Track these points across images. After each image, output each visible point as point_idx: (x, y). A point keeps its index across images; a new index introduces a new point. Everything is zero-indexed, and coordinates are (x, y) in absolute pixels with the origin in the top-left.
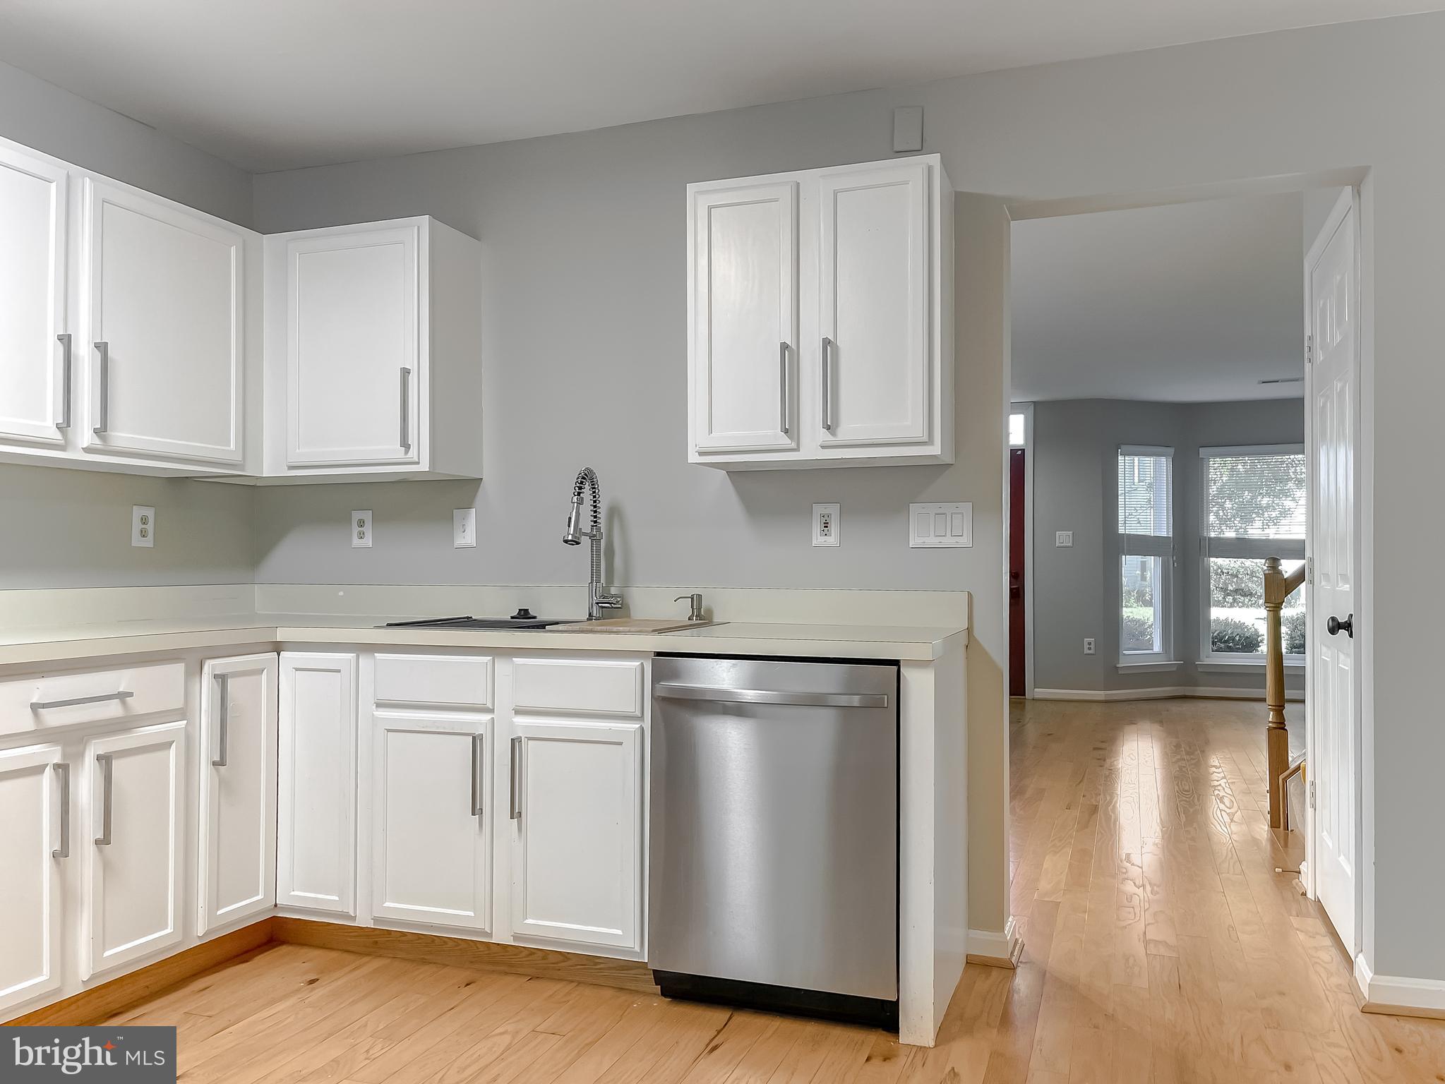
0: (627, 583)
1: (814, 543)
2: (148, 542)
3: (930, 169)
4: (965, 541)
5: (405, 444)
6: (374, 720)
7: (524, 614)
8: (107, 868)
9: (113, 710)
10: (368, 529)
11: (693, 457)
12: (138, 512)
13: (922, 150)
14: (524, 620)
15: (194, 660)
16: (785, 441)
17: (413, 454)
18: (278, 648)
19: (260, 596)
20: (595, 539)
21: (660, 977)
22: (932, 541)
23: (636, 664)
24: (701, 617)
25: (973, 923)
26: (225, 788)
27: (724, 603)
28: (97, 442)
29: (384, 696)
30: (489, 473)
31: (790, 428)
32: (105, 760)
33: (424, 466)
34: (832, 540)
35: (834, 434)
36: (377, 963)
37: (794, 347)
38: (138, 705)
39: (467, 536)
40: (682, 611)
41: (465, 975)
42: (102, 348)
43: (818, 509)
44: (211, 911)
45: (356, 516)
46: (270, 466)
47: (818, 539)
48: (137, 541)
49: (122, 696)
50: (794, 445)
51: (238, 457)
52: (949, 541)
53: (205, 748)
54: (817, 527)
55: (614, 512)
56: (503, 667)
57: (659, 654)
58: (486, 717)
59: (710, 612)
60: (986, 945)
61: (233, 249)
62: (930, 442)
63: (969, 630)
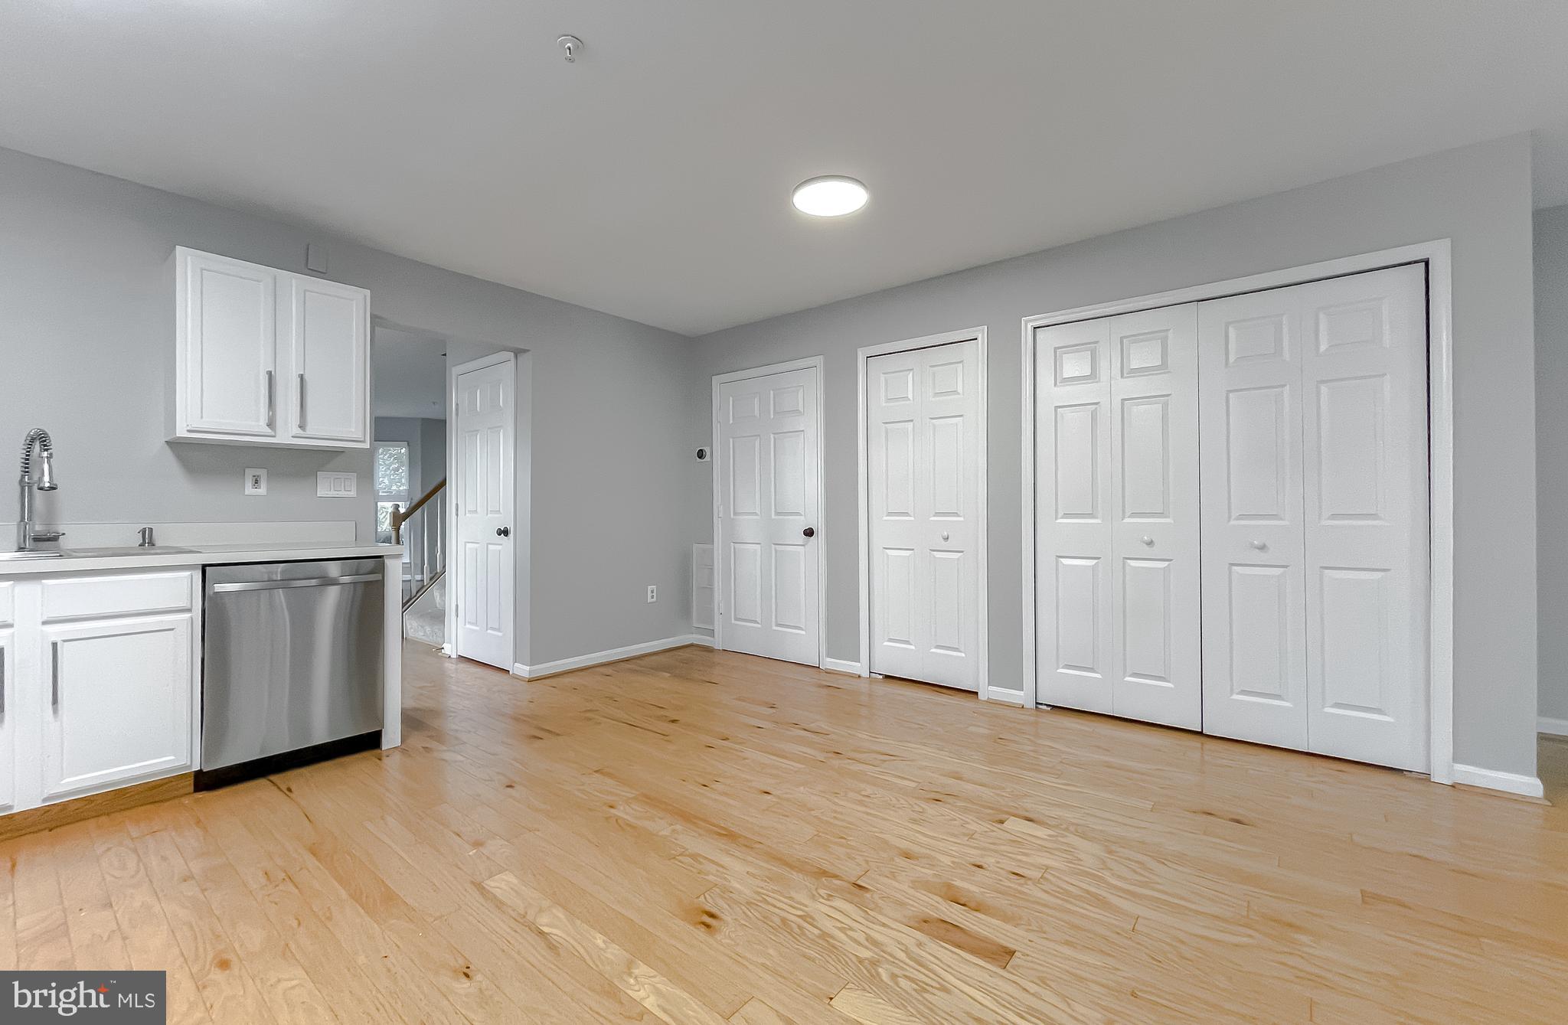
1: (247, 493)
3: (365, 297)
4: (353, 493)
16: (268, 431)
22: (333, 493)
31: (271, 422)
34: (262, 490)
35: (304, 430)
43: (250, 473)
47: (249, 489)
50: (273, 434)
52: (343, 494)
54: (249, 484)
57: (204, 566)
62: (364, 442)
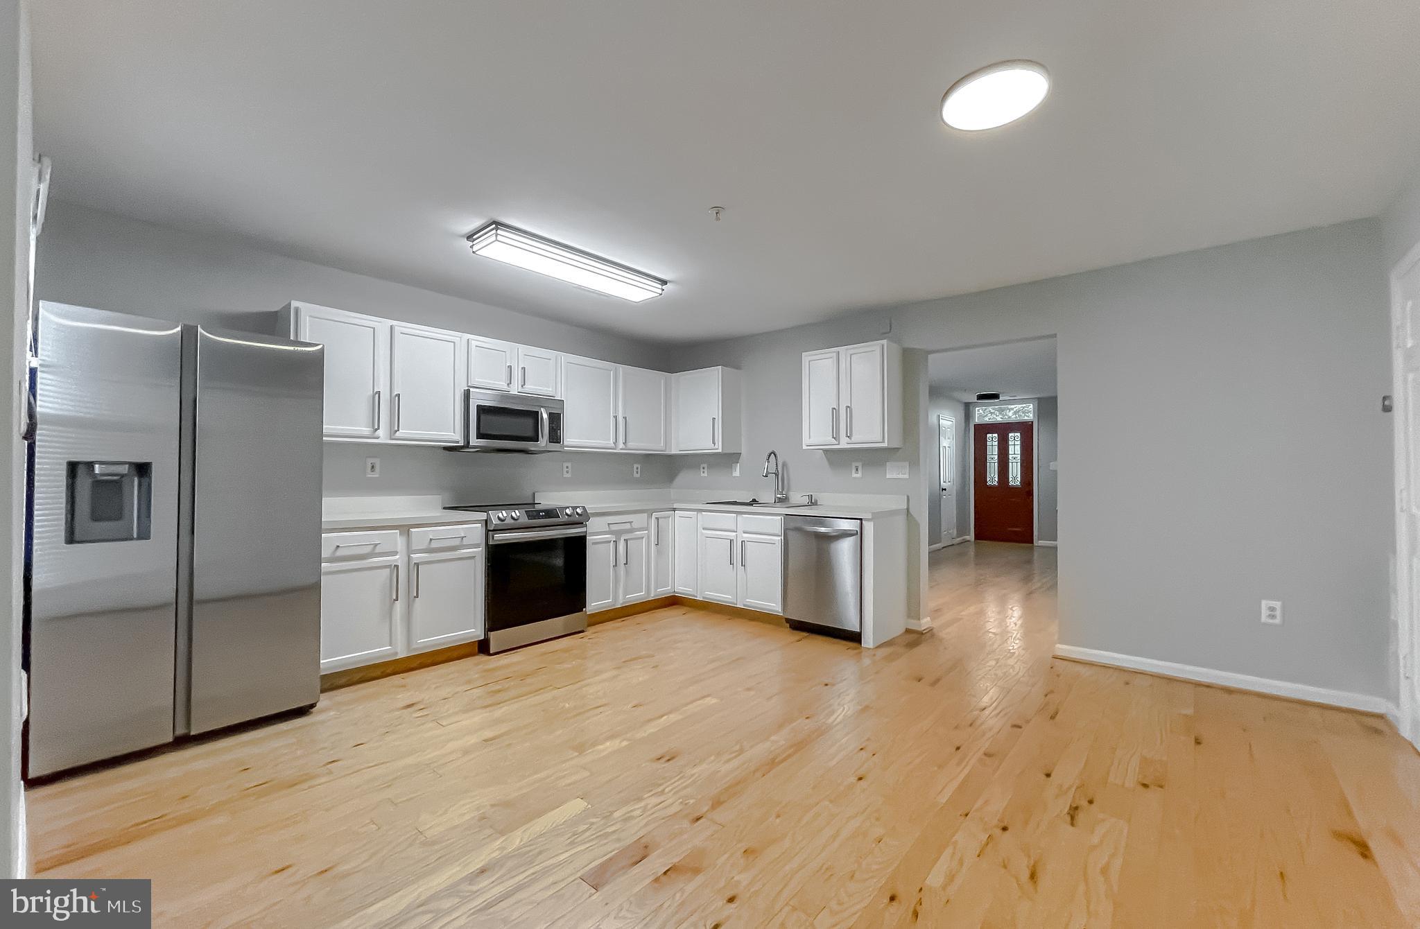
0: (789, 490)
2: (638, 475)
3: (883, 345)
4: (906, 476)
5: (714, 443)
6: (702, 534)
7: (754, 500)
8: (627, 572)
9: (628, 526)
10: (706, 470)
11: (805, 447)
12: (635, 466)
13: (890, 332)
14: (754, 502)
15: (650, 513)
16: (834, 441)
17: (716, 447)
18: (674, 510)
19: (673, 492)
20: (777, 475)
21: (788, 620)
22: (895, 476)
23: (780, 518)
24: (813, 503)
25: (909, 616)
26: (659, 553)
27: (823, 498)
28: (624, 447)
29: (706, 526)
30: (744, 451)
31: (836, 437)
32: (626, 541)
33: (720, 451)
34: (859, 475)
35: (850, 439)
36: (704, 612)
37: (837, 409)
38: (635, 525)
39: (737, 473)
40: (806, 500)
41: (729, 617)
42: (625, 418)
43: (854, 464)
44: (656, 590)
45: (702, 466)
46: (674, 451)
47: (854, 475)
48: (636, 475)
49: (631, 522)
50: (838, 443)
51: (664, 449)
52: (901, 476)
53: (653, 539)
54: (854, 471)
55: (784, 465)
56: (740, 517)
57: (787, 515)
58: (735, 534)
59: (816, 501)
60: (913, 625)
61: (663, 381)
62: (883, 442)
63: (908, 509)
